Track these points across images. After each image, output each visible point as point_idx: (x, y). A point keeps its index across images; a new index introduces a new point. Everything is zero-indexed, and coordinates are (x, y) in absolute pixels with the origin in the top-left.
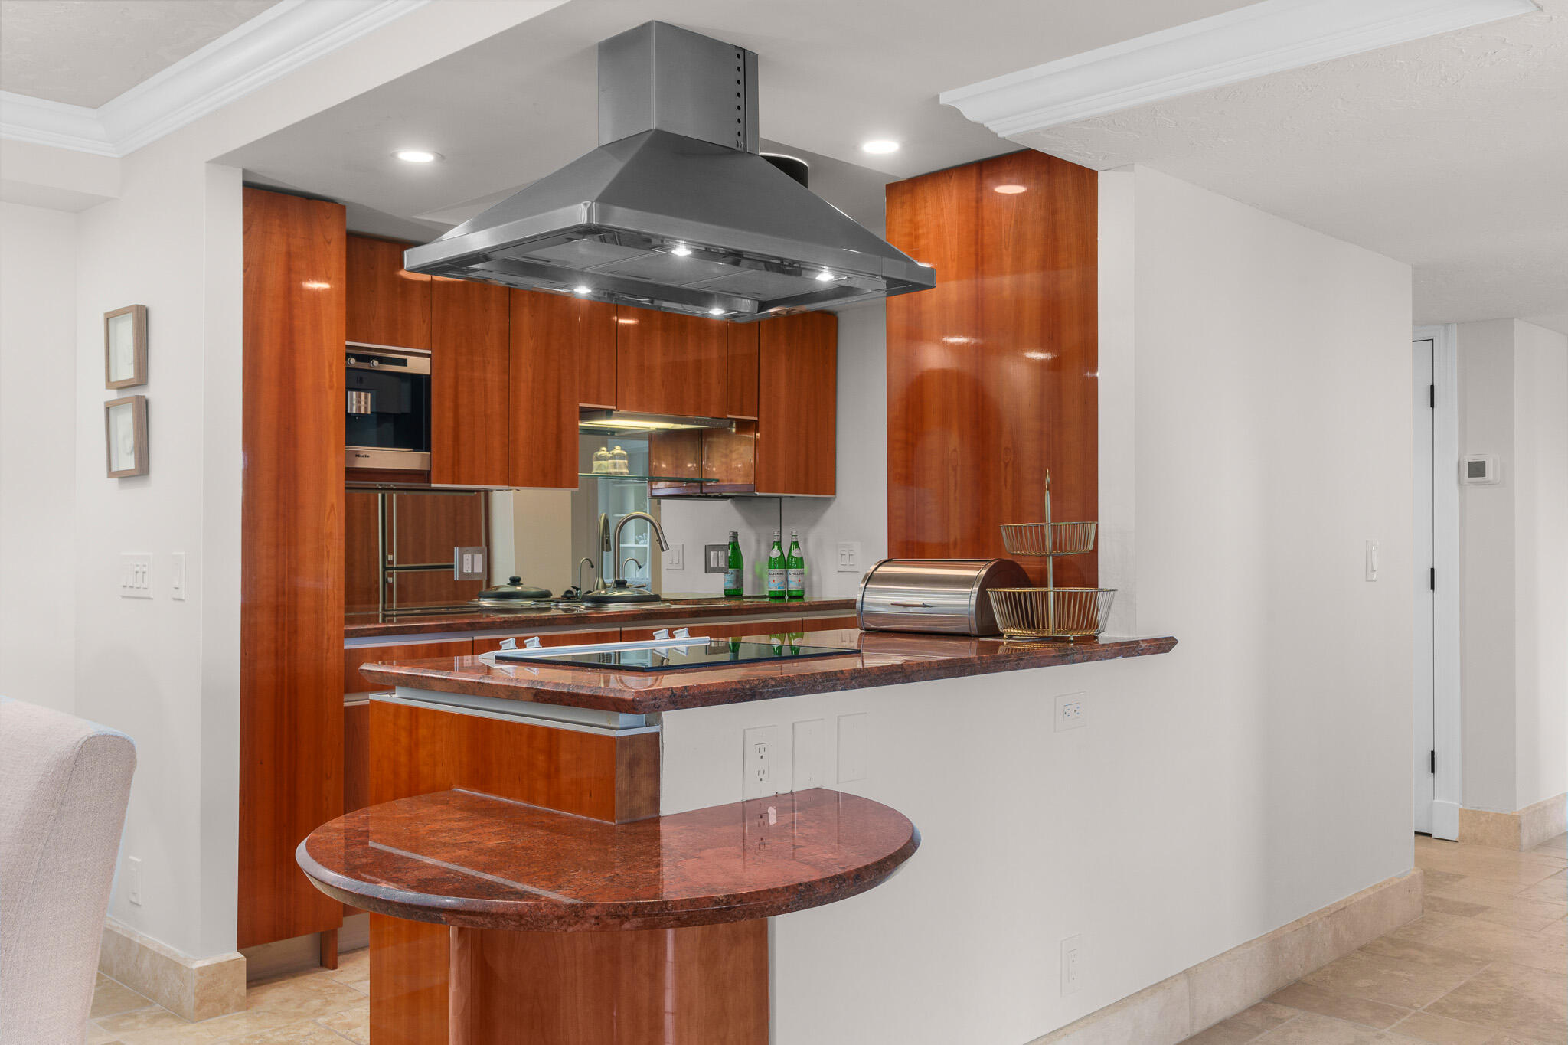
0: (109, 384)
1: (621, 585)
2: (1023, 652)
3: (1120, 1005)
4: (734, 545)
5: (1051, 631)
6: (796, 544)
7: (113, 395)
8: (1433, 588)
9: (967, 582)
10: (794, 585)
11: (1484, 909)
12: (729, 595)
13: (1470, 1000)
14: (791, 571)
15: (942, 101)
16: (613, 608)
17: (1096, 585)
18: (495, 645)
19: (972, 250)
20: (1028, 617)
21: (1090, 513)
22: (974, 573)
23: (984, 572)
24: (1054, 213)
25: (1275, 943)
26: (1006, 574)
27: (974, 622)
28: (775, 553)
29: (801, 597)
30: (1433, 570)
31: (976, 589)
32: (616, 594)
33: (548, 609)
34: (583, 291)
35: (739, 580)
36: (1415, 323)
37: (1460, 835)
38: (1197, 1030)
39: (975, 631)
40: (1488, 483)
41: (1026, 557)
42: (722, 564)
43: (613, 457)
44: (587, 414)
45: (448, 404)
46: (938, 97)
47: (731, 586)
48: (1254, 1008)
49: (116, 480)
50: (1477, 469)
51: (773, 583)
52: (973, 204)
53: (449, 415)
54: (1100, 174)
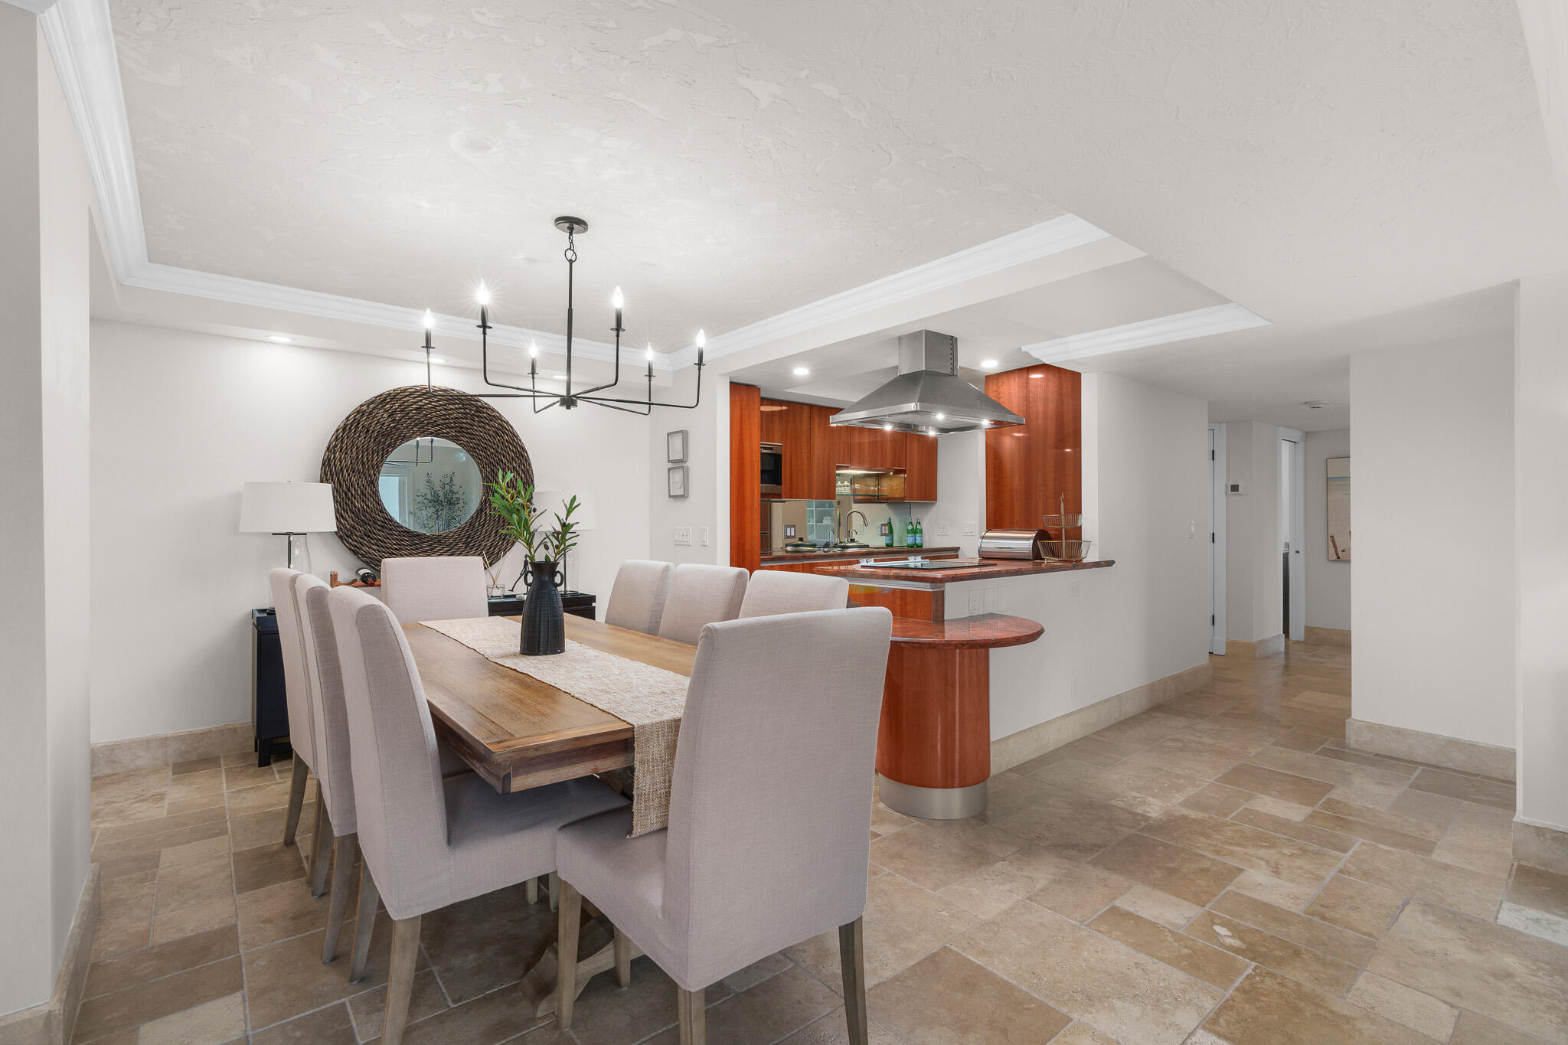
0: (669, 461)
1: (853, 541)
2: (1051, 566)
3: (1093, 706)
4: (890, 524)
5: (1064, 558)
6: (919, 523)
7: (671, 465)
8: (1213, 542)
9: (1028, 539)
10: (918, 542)
11: (1240, 681)
12: (888, 546)
13: (1236, 712)
14: (917, 535)
15: (1023, 350)
16: (850, 550)
17: (1081, 539)
18: (858, 562)
19: (1025, 403)
20: (1054, 553)
21: (1078, 510)
22: (1030, 536)
23: (1034, 535)
24: (1061, 389)
25: (1151, 688)
26: (1042, 535)
27: (1031, 554)
28: (910, 527)
29: (921, 547)
30: (1213, 534)
31: (1032, 541)
32: (850, 545)
33: (815, 551)
34: (888, 428)
35: (892, 539)
36: (1209, 422)
37: (1226, 653)
38: (1122, 719)
39: (1031, 558)
40: (1239, 494)
41: (1051, 528)
42: (887, 532)
43: (844, 486)
44: (839, 468)
45: (788, 466)
46: (1021, 349)
47: (889, 542)
48: (1144, 713)
49: (671, 499)
50: (1235, 488)
51: (910, 540)
52: (1025, 385)
53: (788, 470)
54: (1082, 374)
